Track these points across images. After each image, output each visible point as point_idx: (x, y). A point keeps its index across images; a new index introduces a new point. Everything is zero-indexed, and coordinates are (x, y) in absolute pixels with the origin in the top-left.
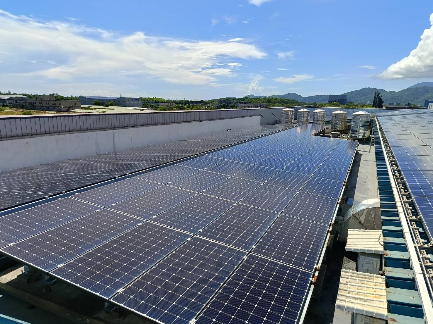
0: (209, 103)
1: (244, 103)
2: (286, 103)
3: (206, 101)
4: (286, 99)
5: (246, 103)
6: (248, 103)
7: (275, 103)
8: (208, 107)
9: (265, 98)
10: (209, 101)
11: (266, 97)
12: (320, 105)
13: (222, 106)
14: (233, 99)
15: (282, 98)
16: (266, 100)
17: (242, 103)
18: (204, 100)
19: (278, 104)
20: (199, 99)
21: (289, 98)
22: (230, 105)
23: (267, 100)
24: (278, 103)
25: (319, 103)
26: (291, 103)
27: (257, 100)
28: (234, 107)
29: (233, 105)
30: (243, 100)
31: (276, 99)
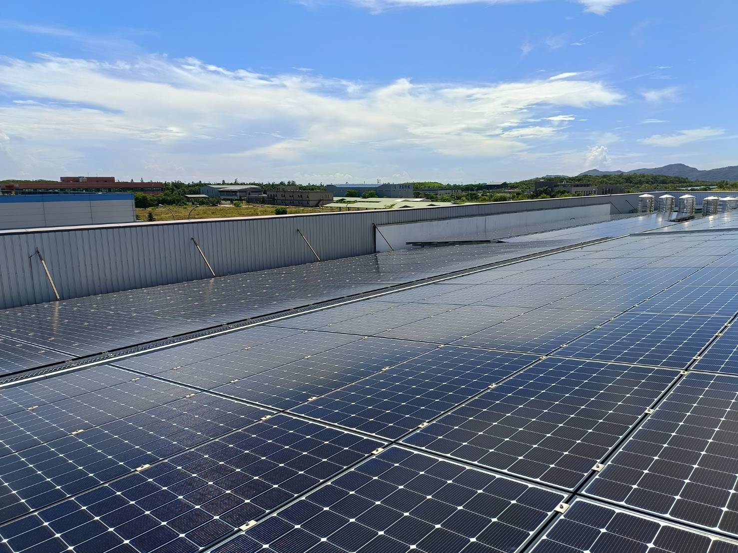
0: (516, 187)
1: (582, 186)
2: (664, 182)
3: (511, 184)
4: (663, 176)
5: (585, 186)
6: (588, 185)
7: (641, 183)
8: (518, 194)
9: (621, 175)
10: (517, 183)
11: (622, 173)
12: (732, 186)
13: (541, 191)
14: (561, 179)
15: (654, 174)
16: (623, 179)
17: (577, 186)
18: (508, 182)
19: (647, 185)
20: (499, 182)
21: (671, 174)
22: (557, 189)
23: (625, 179)
24: (647, 183)
25: (733, 182)
26: (673, 183)
27: (605, 179)
28: (563, 193)
29: (562, 189)
30: (579, 180)
31: (643, 176)
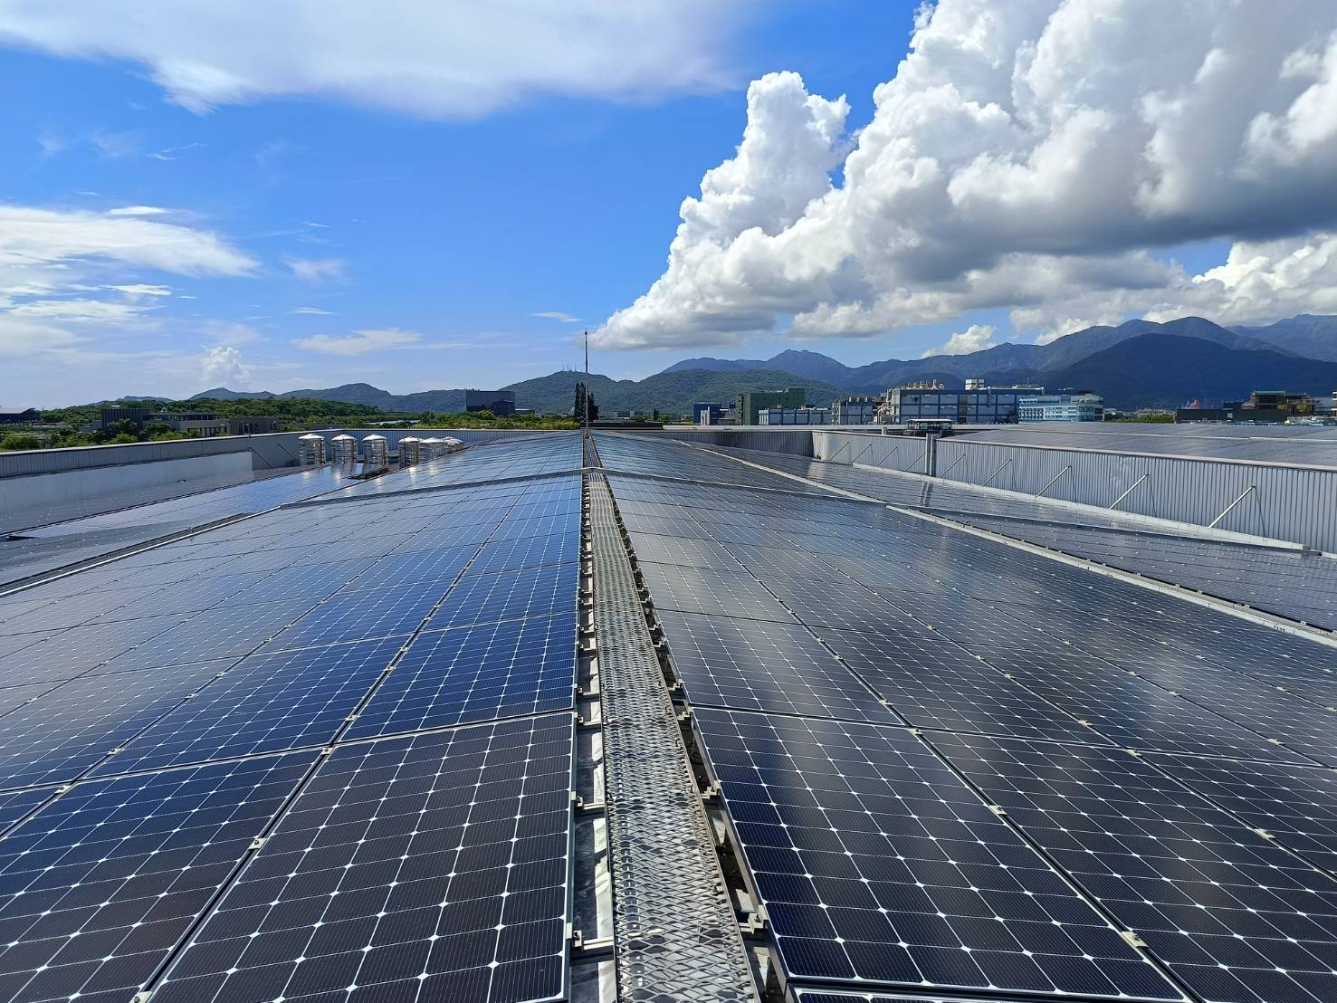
0: (59, 420)
1: (198, 418)
2: (341, 413)
3: (46, 412)
4: (340, 403)
5: (205, 418)
6: (211, 417)
7: (305, 413)
8: (65, 433)
9: (269, 399)
10: (60, 411)
11: (272, 396)
12: (440, 420)
13: (117, 427)
14: (158, 405)
15: (325, 400)
16: (273, 406)
17: (191, 418)
18: (38, 408)
19: (315, 417)
20: (18, 408)
21: (351, 400)
22: (148, 424)
23: (278, 406)
24: (316, 413)
25: (439, 414)
26: (356, 414)
27: (241, 407)
28: (163, 430)
29: (158, 423)
30: (193, 407)
31: (308, 404)
